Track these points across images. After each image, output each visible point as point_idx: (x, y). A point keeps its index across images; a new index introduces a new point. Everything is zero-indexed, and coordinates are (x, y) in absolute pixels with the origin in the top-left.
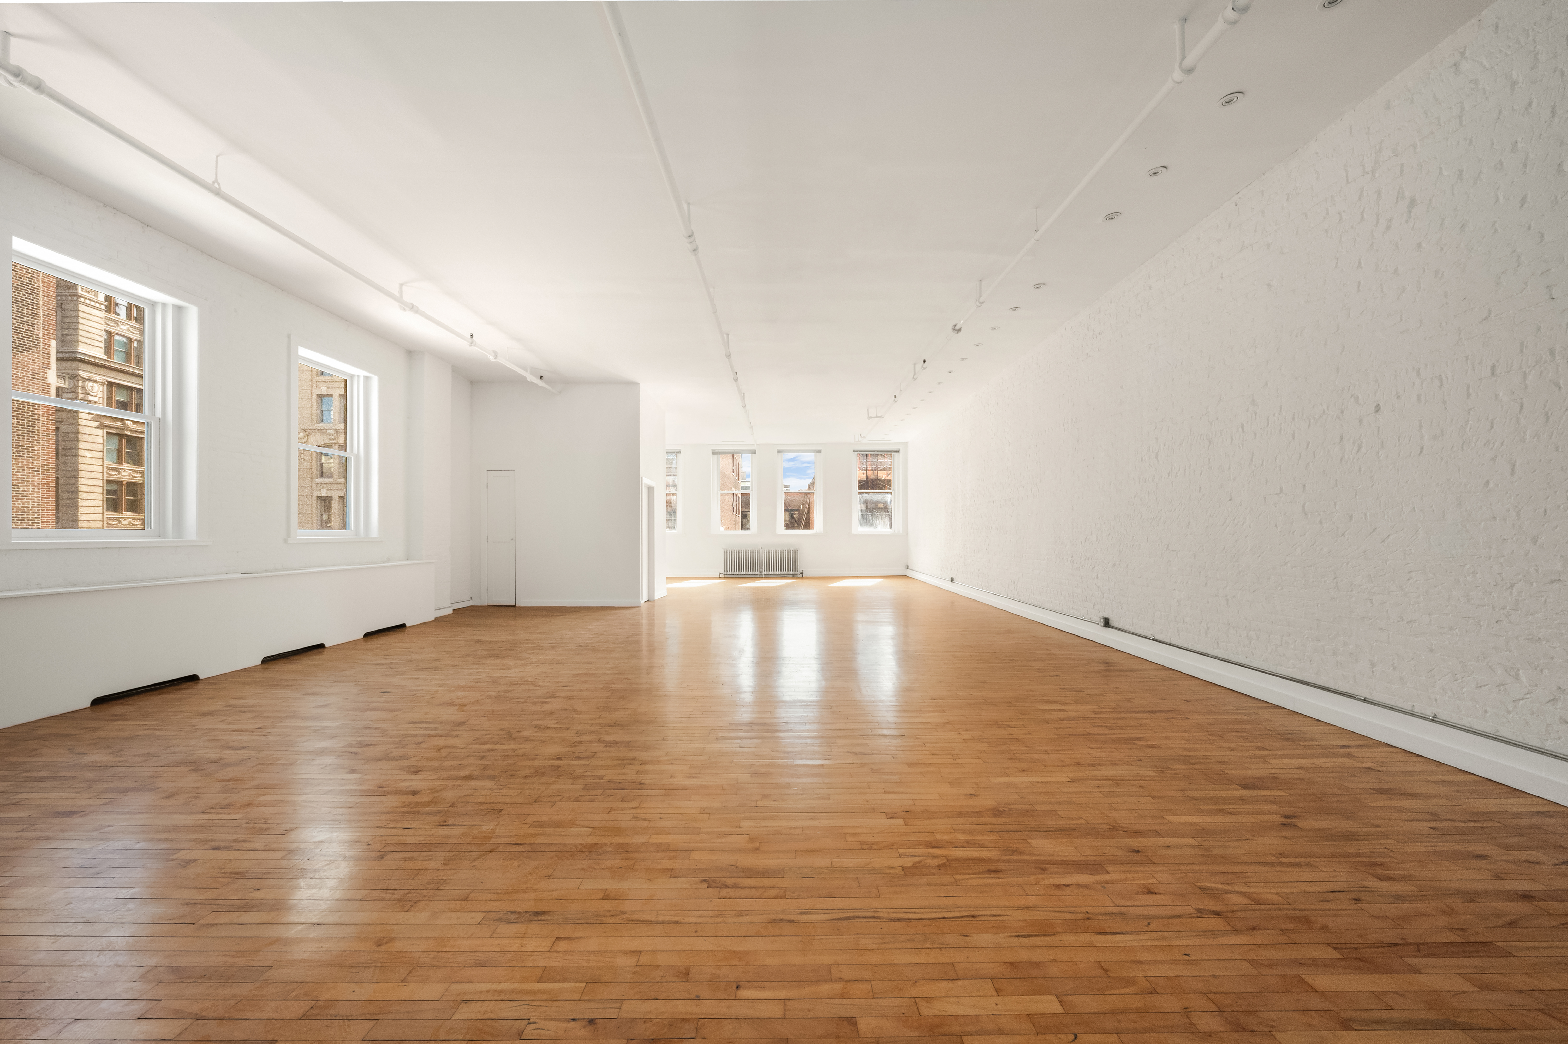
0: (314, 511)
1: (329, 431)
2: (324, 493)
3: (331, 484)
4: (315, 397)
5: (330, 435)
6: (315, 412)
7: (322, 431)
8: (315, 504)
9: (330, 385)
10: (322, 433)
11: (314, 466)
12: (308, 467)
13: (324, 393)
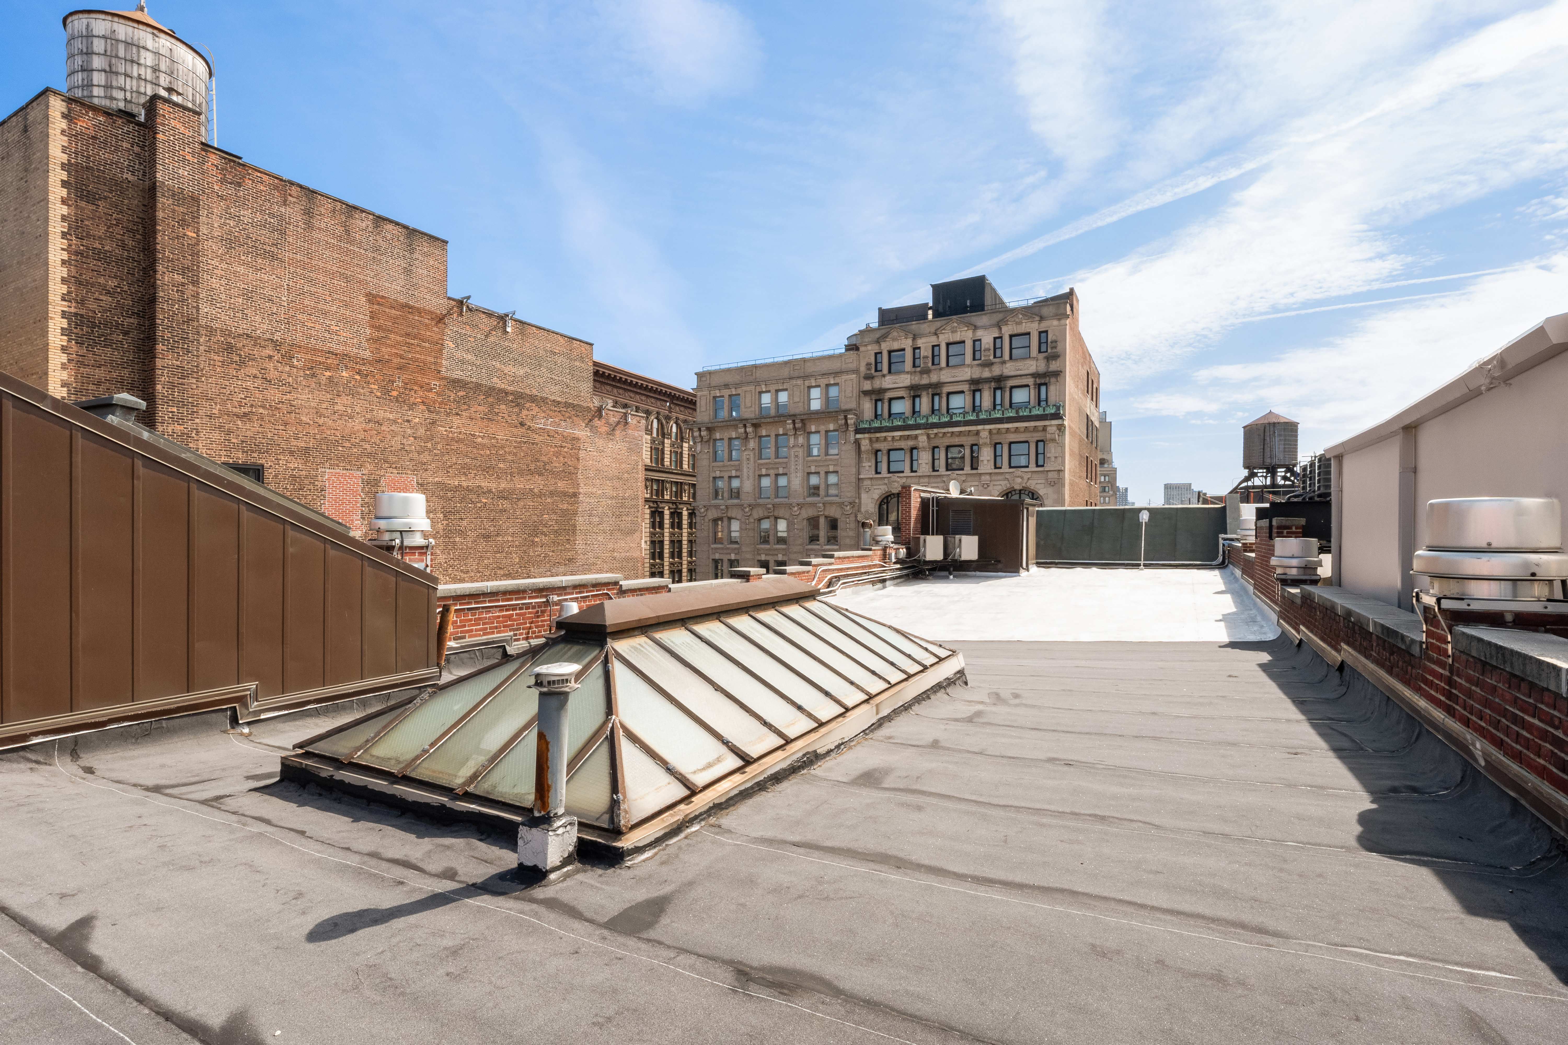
0: (711, 571)
1: (721, 507)
2: (717, 556)
3: (722, 549)
4: (711, 479)
5: (722, 510)
6: (711, 491)
7: (717, 507)
8: (711, 565)
9: (722, 469)
10: (716, 509)
11: (711, 535)
12: (707, 535)
13: (718, 476)
